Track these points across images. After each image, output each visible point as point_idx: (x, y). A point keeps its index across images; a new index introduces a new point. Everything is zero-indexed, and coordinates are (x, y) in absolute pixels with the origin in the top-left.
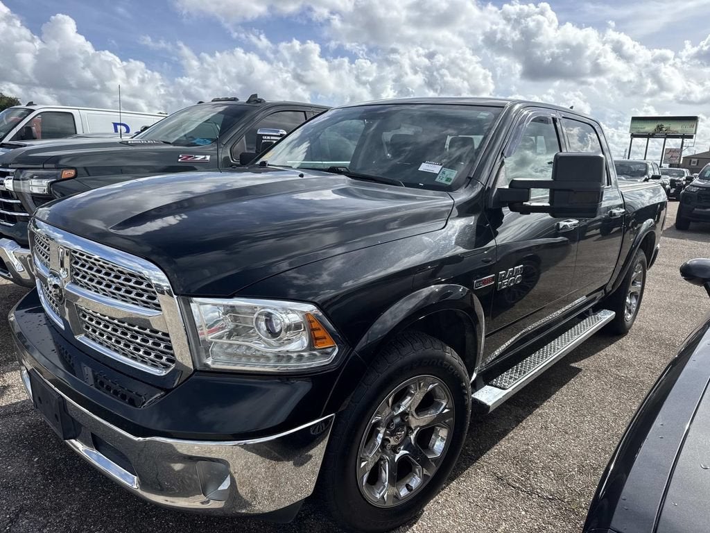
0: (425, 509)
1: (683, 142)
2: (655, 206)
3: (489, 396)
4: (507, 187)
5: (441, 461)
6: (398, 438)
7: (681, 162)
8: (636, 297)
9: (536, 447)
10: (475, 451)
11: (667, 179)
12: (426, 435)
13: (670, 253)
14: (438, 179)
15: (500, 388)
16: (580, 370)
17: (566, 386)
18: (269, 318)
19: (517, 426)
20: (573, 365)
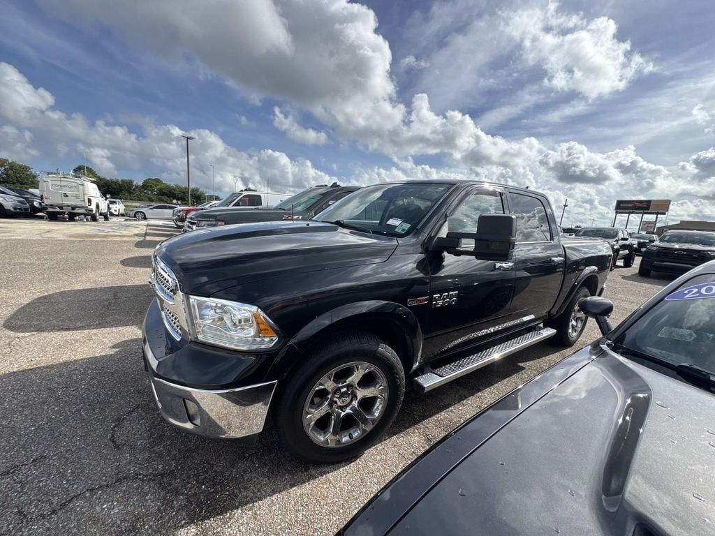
0: (366, 452)
1: (657, 217)
4: (445, 237)
5: (377, 421)
6: (343, 402)
7: (655, 231)
8: (582, 321)
10: (420, 416)
13: (628, 292)
14: (396, 230)
15: (439, 375)
16: (523, 368)
17: (507, 379)
19: (458, 402)
20: (520, 364)
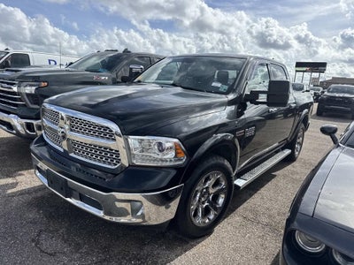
1: (319, 75)
2: (308, 104)
3: (240, 183)
4: (249, 93)
5: (222, 209)
6: (205, 198)
7: (319, 84)
8: (300, 144)
9: (259, 206)
11: (313, 92)
12: (216, 197)
14: (220, 90)
15: (244, 180)
16: (276, 175)
17: (270, 182)
18: (160, 144)
